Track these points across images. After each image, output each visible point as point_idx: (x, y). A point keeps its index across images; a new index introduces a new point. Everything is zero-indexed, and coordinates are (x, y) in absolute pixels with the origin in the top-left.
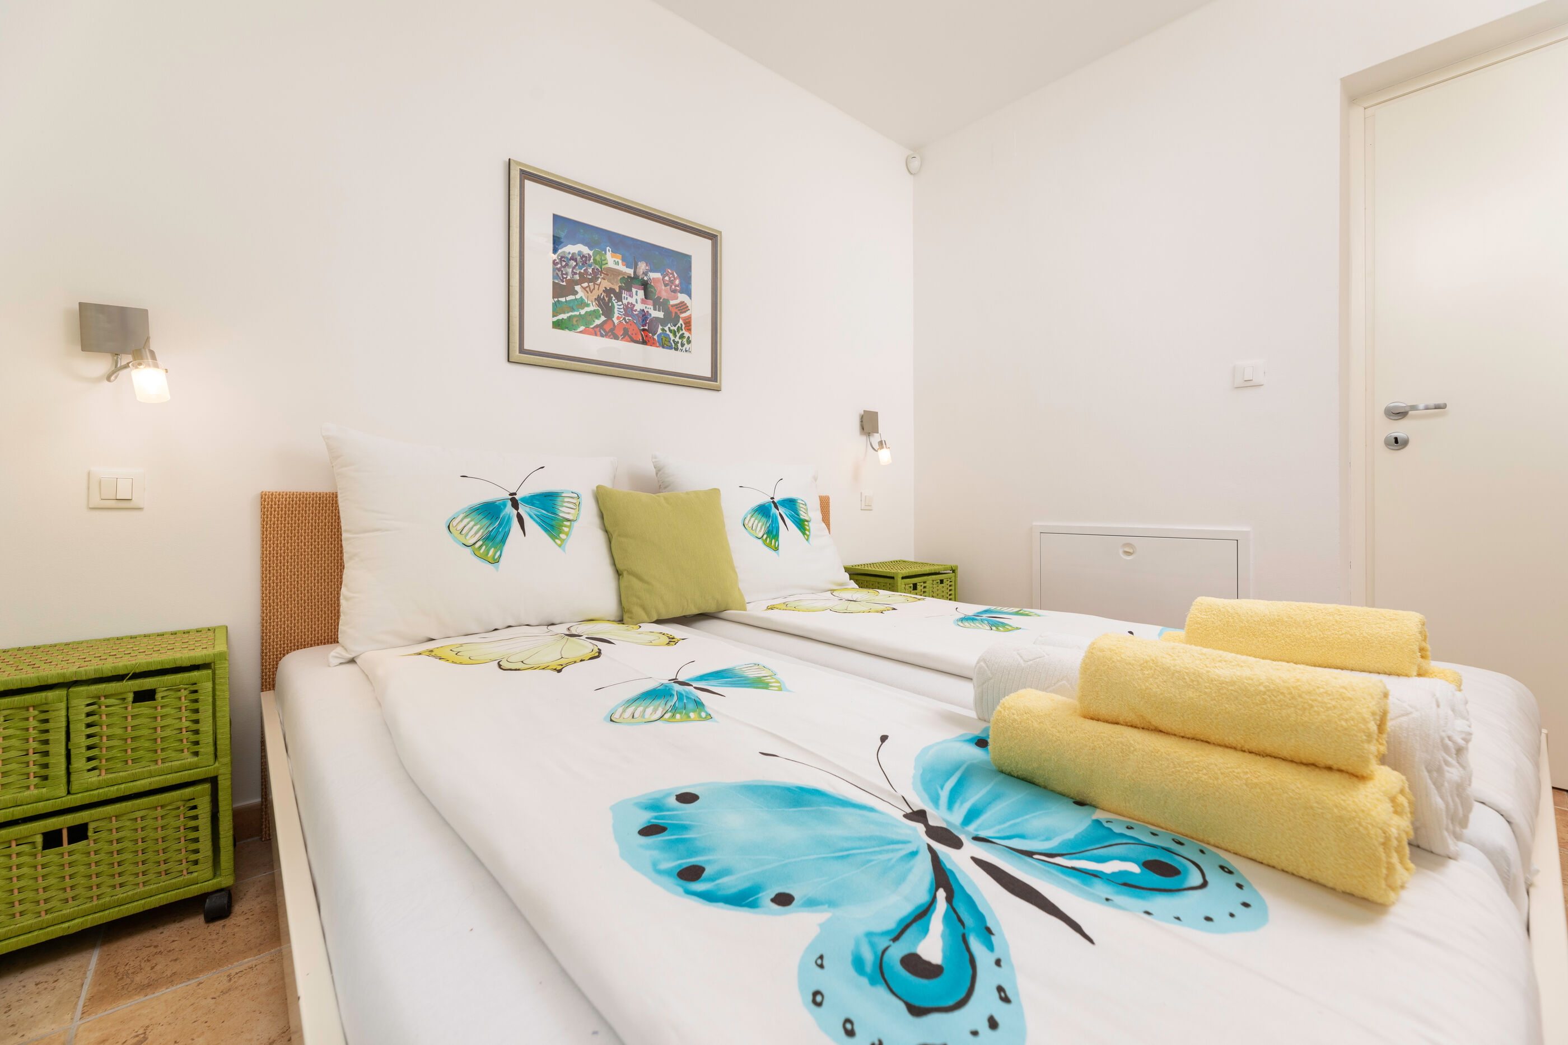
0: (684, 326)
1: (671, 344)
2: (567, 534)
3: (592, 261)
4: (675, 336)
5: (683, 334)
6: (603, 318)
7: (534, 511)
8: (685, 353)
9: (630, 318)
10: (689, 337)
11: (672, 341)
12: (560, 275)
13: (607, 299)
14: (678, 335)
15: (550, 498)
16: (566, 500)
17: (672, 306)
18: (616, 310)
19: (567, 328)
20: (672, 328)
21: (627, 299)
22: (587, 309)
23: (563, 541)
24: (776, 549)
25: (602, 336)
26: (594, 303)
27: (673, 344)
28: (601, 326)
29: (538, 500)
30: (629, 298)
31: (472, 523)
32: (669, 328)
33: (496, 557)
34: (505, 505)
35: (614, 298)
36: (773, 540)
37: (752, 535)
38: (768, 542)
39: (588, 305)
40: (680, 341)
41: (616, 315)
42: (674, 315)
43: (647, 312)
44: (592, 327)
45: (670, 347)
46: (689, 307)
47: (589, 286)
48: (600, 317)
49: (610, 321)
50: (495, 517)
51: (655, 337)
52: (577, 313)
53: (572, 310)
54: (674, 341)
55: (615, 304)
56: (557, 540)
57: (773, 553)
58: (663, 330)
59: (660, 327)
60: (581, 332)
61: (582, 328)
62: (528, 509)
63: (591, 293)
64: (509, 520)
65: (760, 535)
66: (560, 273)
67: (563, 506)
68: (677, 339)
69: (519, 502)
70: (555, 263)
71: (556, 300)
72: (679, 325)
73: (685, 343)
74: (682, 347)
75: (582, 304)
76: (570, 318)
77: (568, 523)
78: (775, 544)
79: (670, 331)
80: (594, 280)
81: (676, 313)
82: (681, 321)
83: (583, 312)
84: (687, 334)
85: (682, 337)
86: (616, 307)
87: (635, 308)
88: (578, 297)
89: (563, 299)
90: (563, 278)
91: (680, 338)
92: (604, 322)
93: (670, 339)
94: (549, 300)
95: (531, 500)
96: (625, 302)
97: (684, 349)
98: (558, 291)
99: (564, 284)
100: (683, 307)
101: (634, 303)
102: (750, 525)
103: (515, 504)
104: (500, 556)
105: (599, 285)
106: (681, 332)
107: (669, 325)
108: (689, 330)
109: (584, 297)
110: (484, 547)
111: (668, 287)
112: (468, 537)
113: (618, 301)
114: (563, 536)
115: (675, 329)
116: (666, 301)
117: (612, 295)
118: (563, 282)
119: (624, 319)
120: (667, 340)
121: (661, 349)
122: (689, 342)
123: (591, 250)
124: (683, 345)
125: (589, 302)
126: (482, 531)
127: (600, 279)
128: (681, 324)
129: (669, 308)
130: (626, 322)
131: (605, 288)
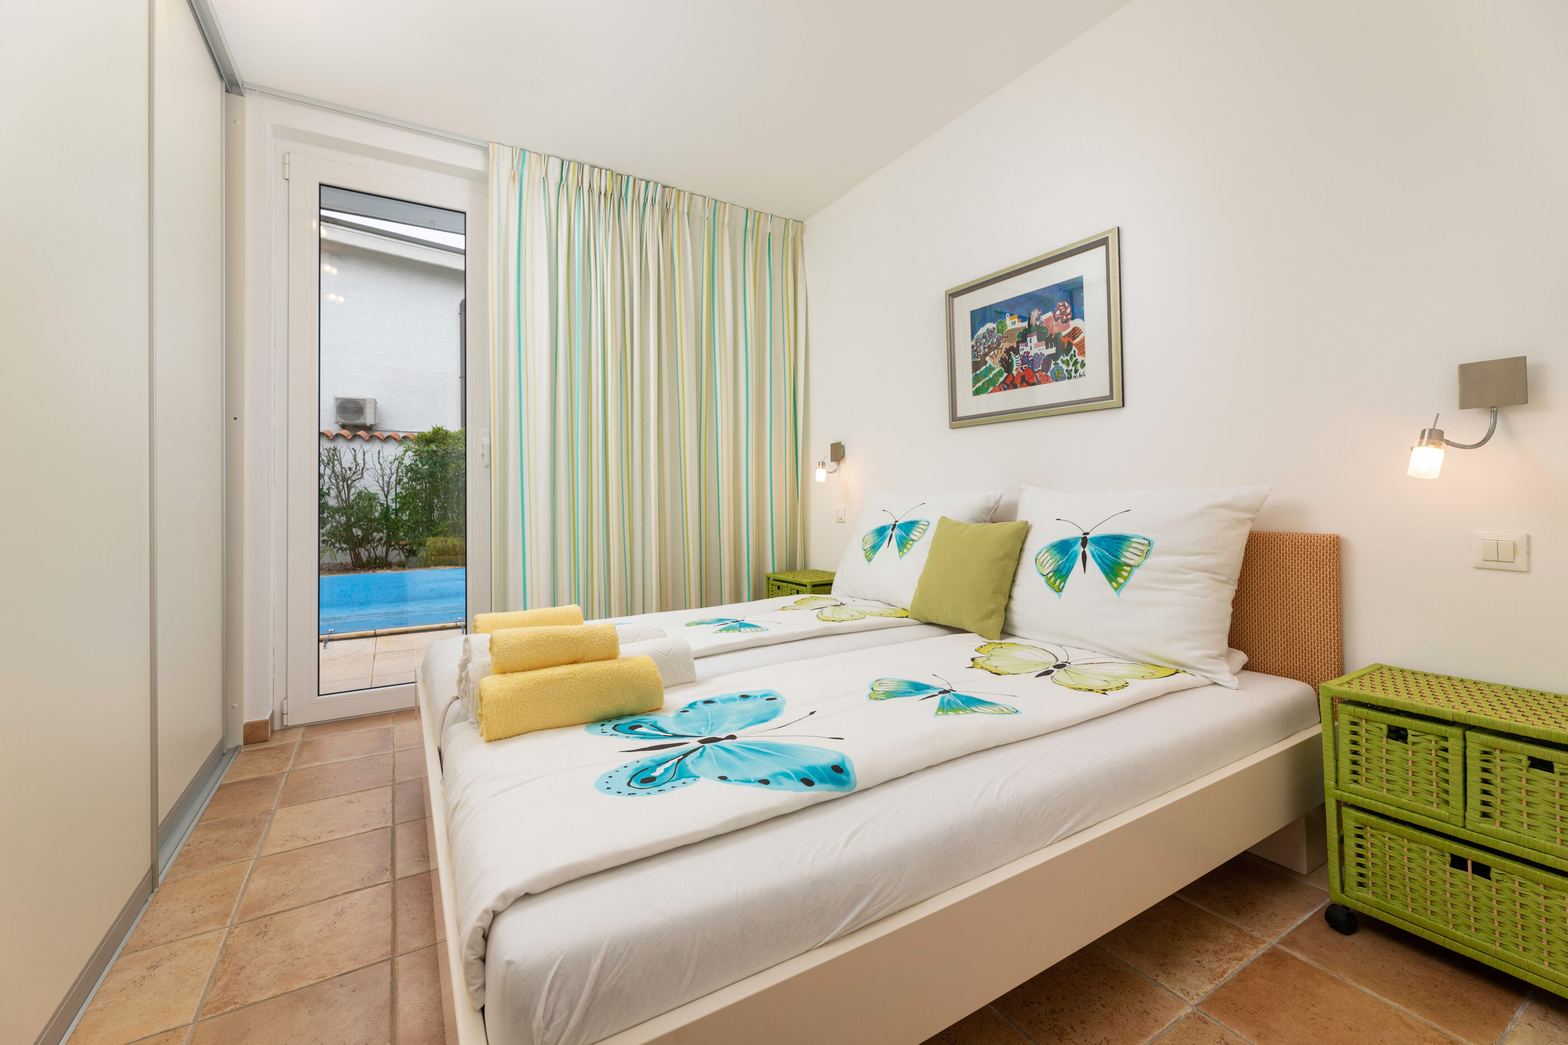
0: (1077, 351)
1: (1065, 374)
2: (1126, 579)
3: (996, 331)
4: (1068, 365)
5: (1077, 359)
6: (1005, 374)
7: (1098, 551)
8: (1079, 379)
9: (1026, 365)
10: (1083, 361)
11: (1065, 372)
12: (976, 354)
13: (1007, 357)
14: (1071, 363)
15: (1118, 541)
16: (1134, 545)
17: (1064, 337)
18: (1015, 364)
19: (982, 392)
20: (1064, 359)
21: (1023, 349)
22: (994, 372)
23: (1120, 585)
24: (1059, 590)
25: (1005, 389)
26: (998, 365)
27: (1066, 374)
28: (1004, 382)
29: (1105, 541)
30: (1025, 347)
31: (1049, 557)
32: (1062, 360)
33: (1061, 587)
34: (1076, 543)
35: (1013, 354)
36: (1059, 580)
37: (1038, 571)
38: (1051, 581)
39: (994, 369)
40: (1073, 368)
41: (1015, 367)
42: (1066, 345)
43: (1041, 353)
44: (997, 385)
45: (1064, 378)
46: (1082, 330)
47: (994, 353)
48: (1003, 374)
49: (1011, 375)
50: (1065, 554)
51: (1049, 374)
52: (988, 378)
53: (985, 376)
54: (1067, 371)
55: (1014, 359)
56: (1113, 583)
57: (1055, 594)
58: (1056, 364)
59: (1053, 362)
60: (991, 392)
61: (991, 389)
62: (1093, 548)
63: (996, 357)
64: (1076, 556)
65: (1045, 573)
66: (976, 353)
67: (1128, 551)
68: (1071, 367)
69: (1088, 541)
70: (973, 347)
71: (974, 374)
72: (1072, 352)
73: (1079, 368)
74: (1075, 373)
75: (991, 369)
76: (983, 384)
77: (1128, 569)
78: (1060, 585)
79: (1063, 362)
80: (997, 348)
81: (1069, 342)
82: (1074, 348)
83: (991, 376)
84: (1080, 359)
85: (1076, 363)
86: (1015, 360)
87: (1030, 355)
88: (987, 365)
89: (978, 372)
90: (978, 355)
91: (1073, 366)
92: (1006, 377)
93: (1063, 370)
94: (970, 375)
95: (1099, 541)
96: (1021, 353)
97: (1078, 374)
98: (976, 366)
99: (979, 359)
100: (1075, 332)
101: (1029, 350)
102: (1041, 561)
103: (1084, 542)
104: (1063, 586)
105: (1001, 349)
106: (1074, 359)
107: (1062, 357)
108: (1082, 353)
109: (991, 364)
110: (1053, 578)
111: (1060, 320)
112: (1045, 569)
113: (1016, 355)
114: (1120, 580)
115: (1068, 358)
116: (1058, 335)
117: (1011, 352)
118: (978, 358)
119: (1022, 368)
120: (1060, 372)
121: (1055, 384)
122: (1083, 365)
123: (994, 324)
124: (1076, 371)
125: (995, 366)
126: (1054, 564)
127: (1002, 344)
128: (1075, 351)
129: (1061, 340)
130: (1023, 370)
131: (1006, 349)
